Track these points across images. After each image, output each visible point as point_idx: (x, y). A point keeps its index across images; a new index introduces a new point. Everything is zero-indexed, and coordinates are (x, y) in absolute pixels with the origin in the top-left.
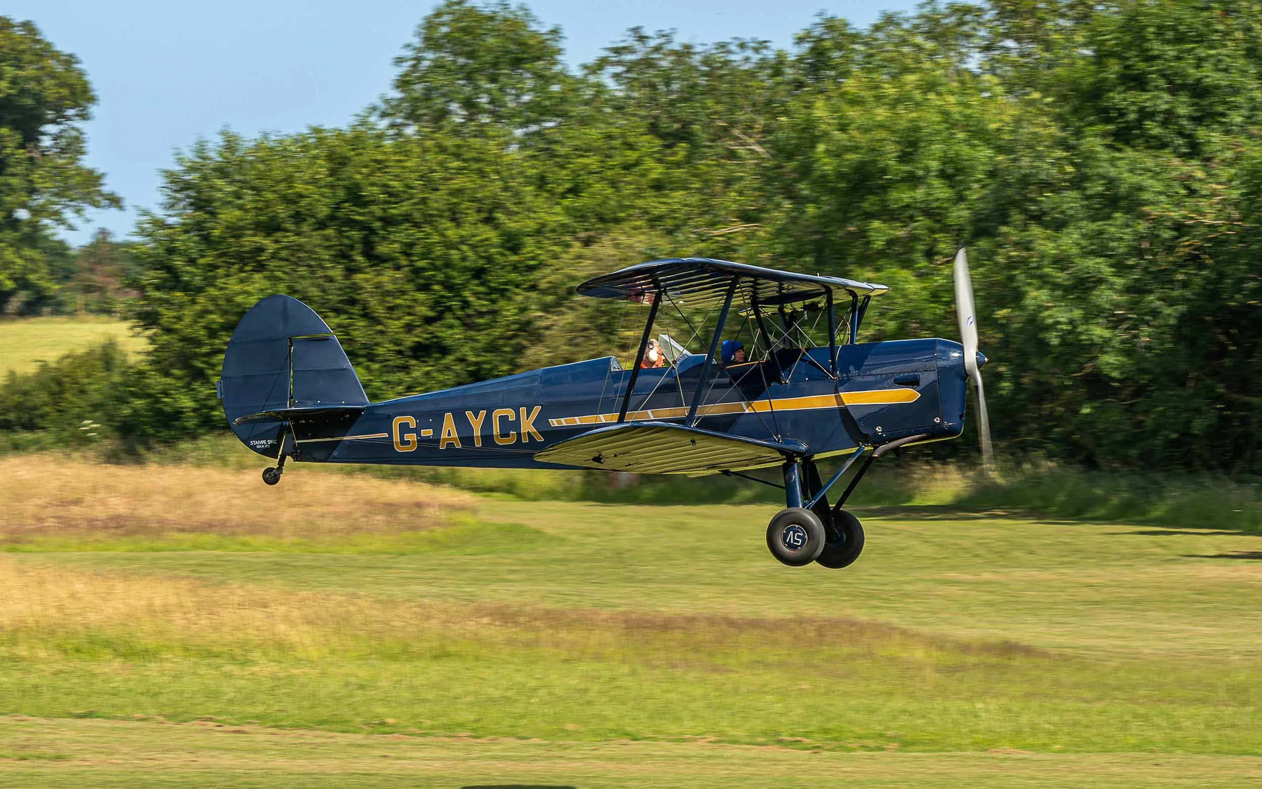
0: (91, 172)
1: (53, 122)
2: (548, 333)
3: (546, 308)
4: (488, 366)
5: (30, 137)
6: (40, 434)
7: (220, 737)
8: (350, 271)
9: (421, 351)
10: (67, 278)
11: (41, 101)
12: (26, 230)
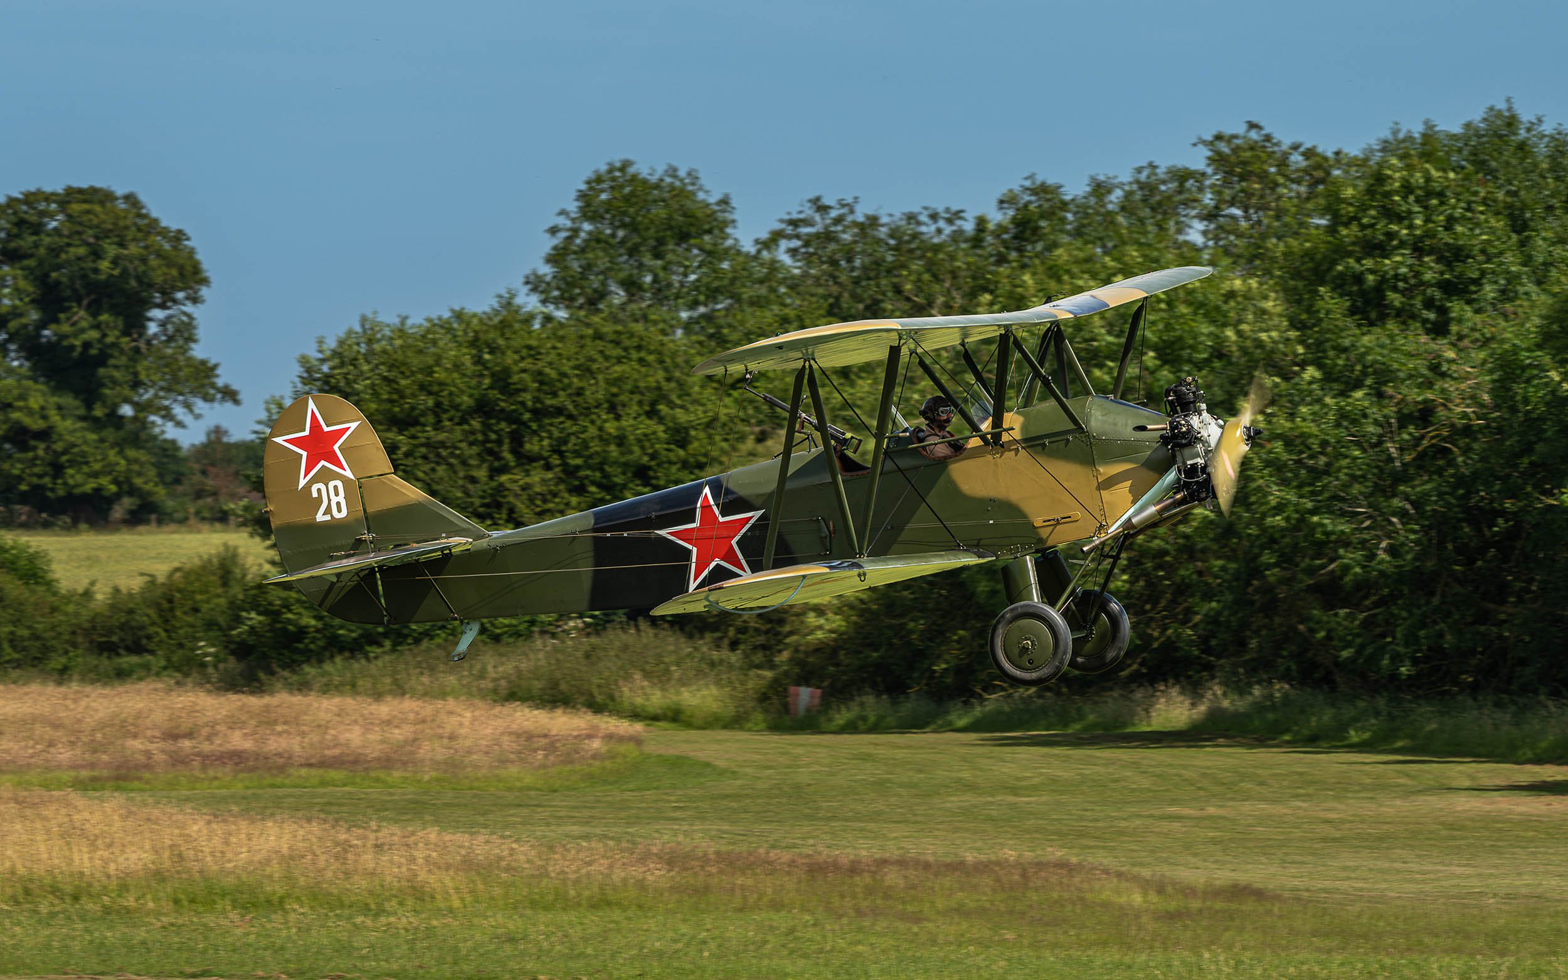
0: (203, 363)
1: (163, 306)
5: (134, 323)
6: (149, 657)
8: (497, 471)
10: (176, 482)
11: (146, 283)
12: (130, 427)
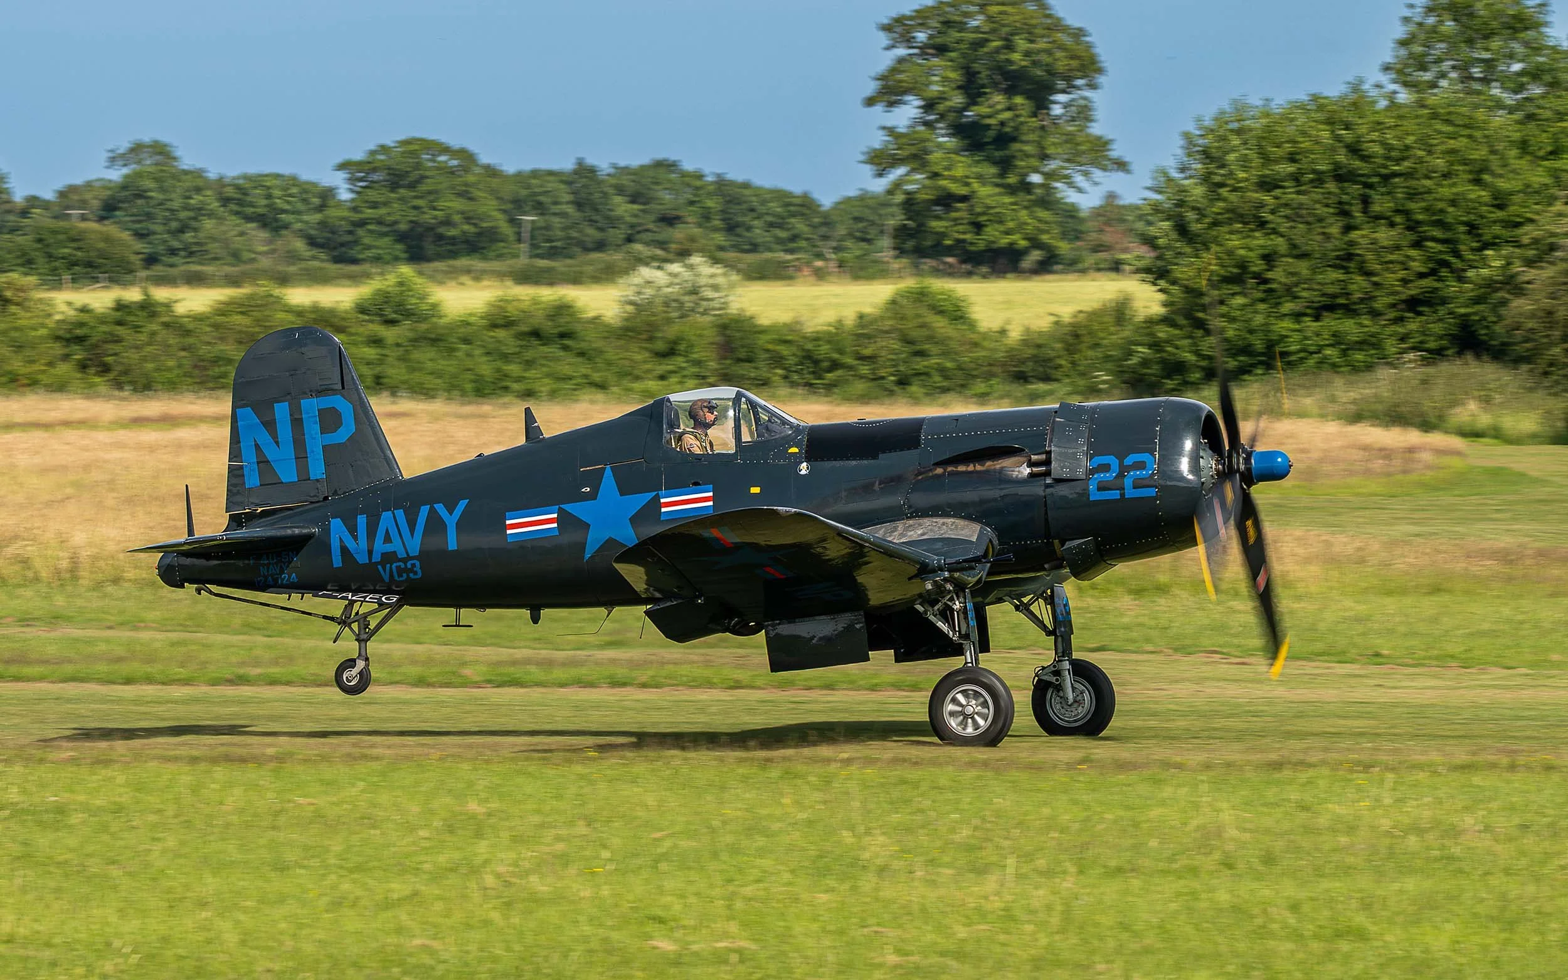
0: (1099, 138)
1: (1064, 92)
2: (1530, 286)
3: (1530, 263)
4: (1477, 318)
5: (1041, 103)
6: (1053, 386)
7: (1224, 669)
8: (1348, 229)
9: (1413, 305)
10: (1077, 238)
11: (1051, 73)
12: (1039, 191)
